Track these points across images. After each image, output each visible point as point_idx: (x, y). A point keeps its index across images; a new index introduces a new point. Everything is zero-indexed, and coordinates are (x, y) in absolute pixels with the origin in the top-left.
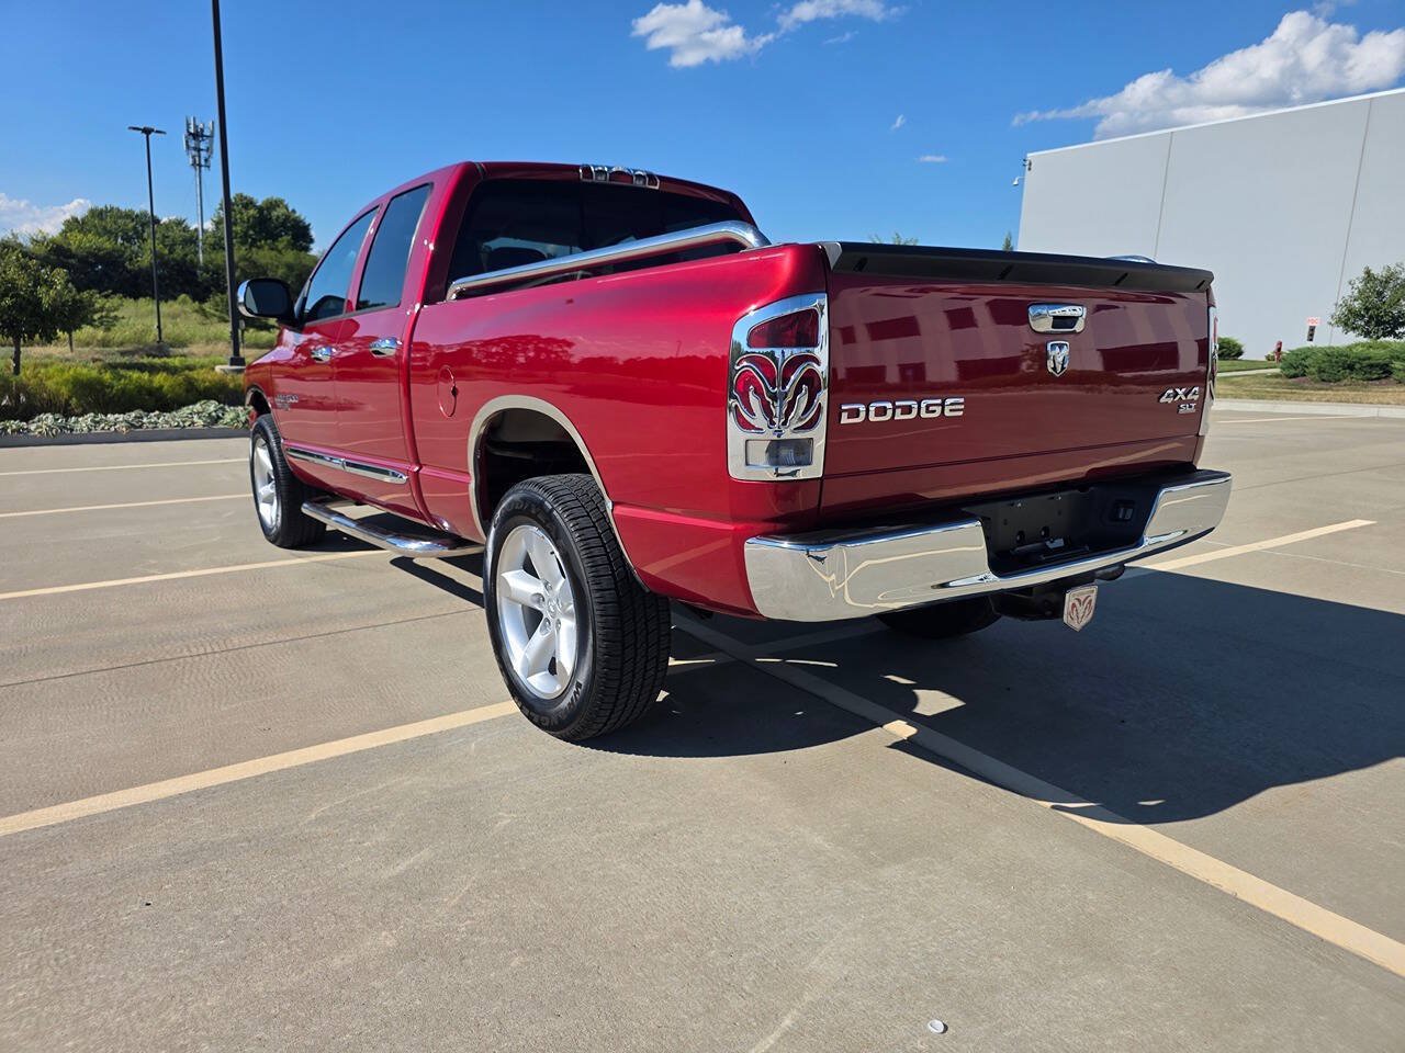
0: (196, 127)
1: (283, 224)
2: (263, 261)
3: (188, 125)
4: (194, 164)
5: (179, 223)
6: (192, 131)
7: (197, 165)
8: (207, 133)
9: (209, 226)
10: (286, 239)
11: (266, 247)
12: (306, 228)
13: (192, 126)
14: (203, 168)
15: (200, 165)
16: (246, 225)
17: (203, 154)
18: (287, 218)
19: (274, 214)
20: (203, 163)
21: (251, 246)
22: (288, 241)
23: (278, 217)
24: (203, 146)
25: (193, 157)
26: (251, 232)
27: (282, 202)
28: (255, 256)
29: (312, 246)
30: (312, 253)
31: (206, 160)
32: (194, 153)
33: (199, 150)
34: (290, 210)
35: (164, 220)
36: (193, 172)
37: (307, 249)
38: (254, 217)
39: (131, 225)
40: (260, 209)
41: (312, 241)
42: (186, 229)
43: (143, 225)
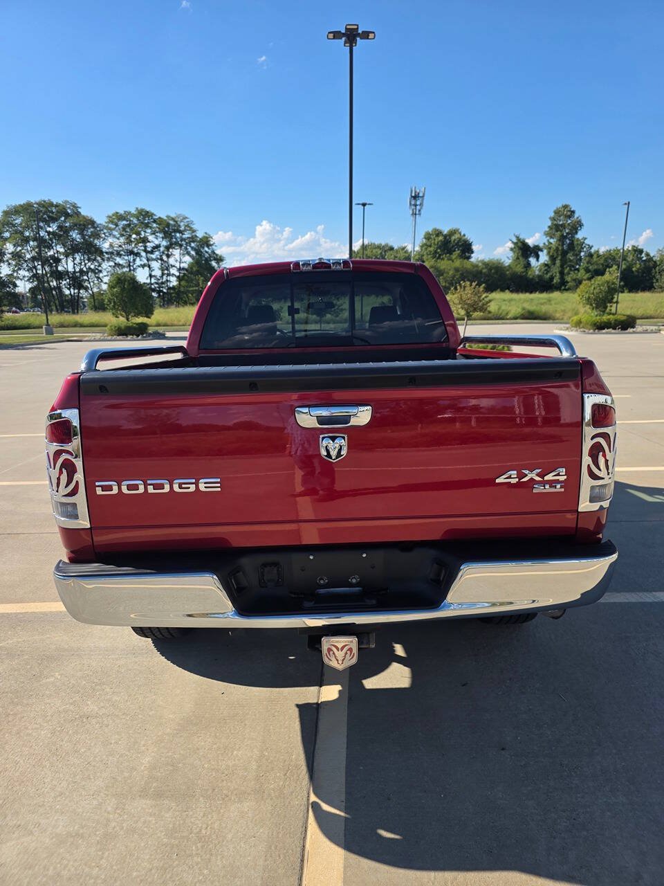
0: (415, 192)
1: (457, 244)
2: (442, 268)
3: (412, 191)
4: (413, 214)
5: (404, 248)
6: (413, 195)
7: (414, 214)
8: (421, 195)
9: (417, 248)
10: (458, 252)
11: (446, 259)
12: (470, 245)
13: (414, 192)
14: (417, 216)
15: (416, 214)
16: (436, 246)
17: (418, 207)
18: (460, 239)
19: (453, 238)
20: (417, 213)
21: (439, 258)
22: (459, 254)
23: (455, 240)
24: (418, 203)
25: (413, 210)
26: (439, 251)
27: (458, 230)
28: (439, 265)
29: (472, 255)
30: (472, 260)
31: (419, 211)
32: (413, 207)
33: (416, 205)
34: (462, 234)
35: (396, 248)
36: (412, 218)
37: (469, 258)
38: (441, 241)
39: (379, 252)
40: (445, 236)
41: (472, 252)
42: (406, 252)
43: (385, 251)
